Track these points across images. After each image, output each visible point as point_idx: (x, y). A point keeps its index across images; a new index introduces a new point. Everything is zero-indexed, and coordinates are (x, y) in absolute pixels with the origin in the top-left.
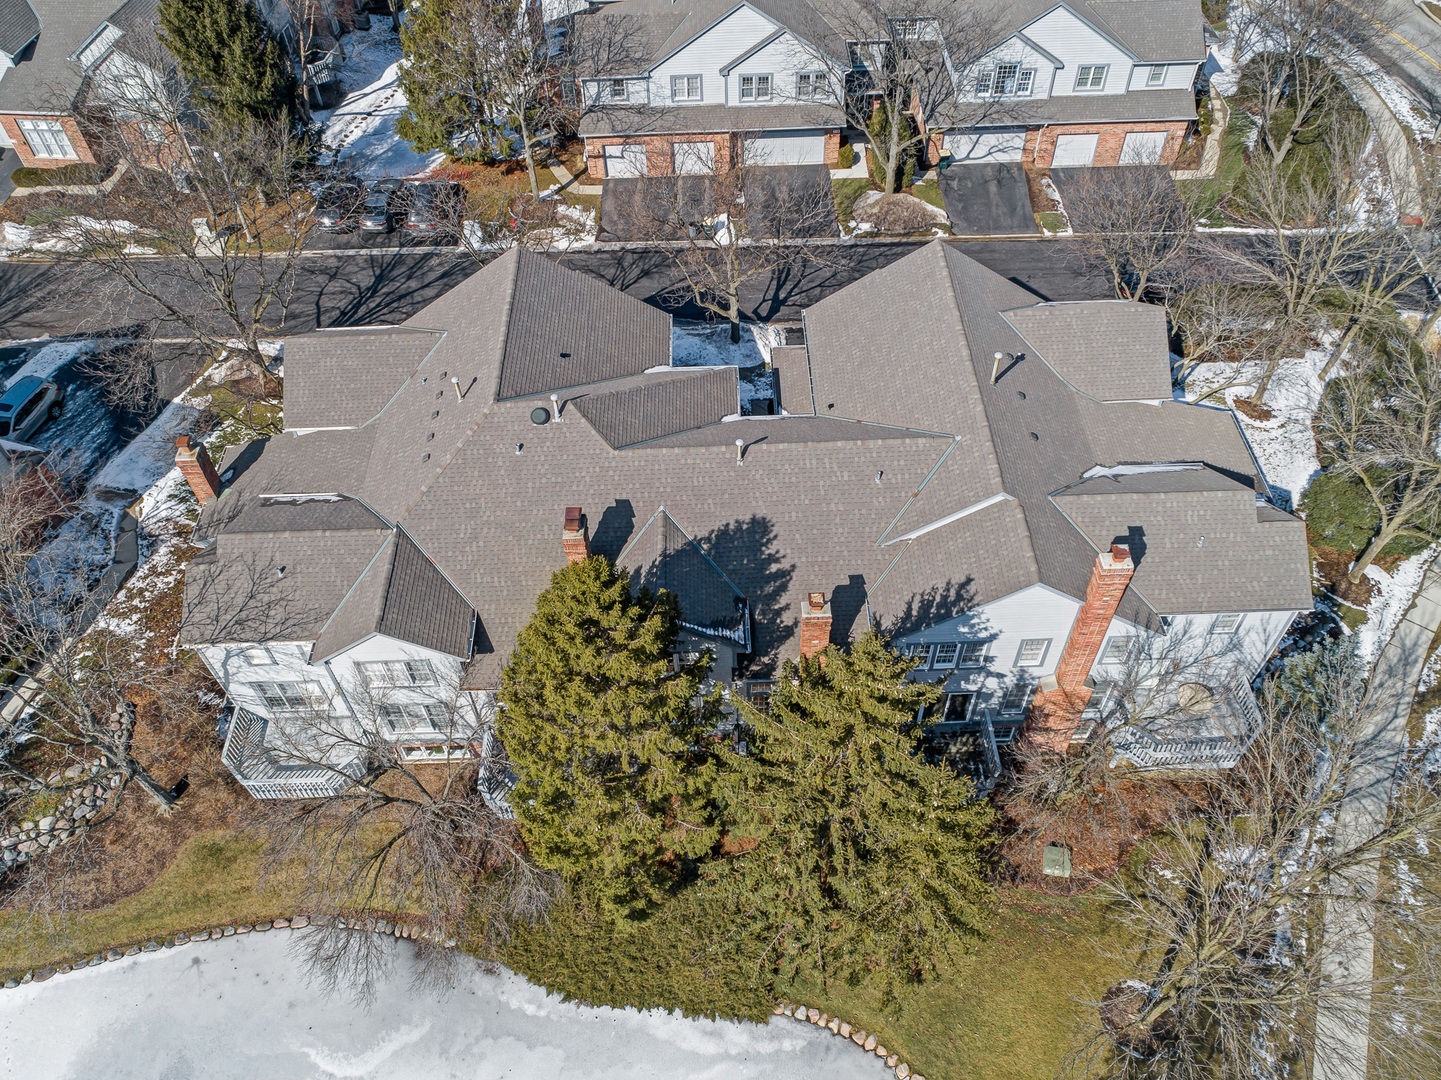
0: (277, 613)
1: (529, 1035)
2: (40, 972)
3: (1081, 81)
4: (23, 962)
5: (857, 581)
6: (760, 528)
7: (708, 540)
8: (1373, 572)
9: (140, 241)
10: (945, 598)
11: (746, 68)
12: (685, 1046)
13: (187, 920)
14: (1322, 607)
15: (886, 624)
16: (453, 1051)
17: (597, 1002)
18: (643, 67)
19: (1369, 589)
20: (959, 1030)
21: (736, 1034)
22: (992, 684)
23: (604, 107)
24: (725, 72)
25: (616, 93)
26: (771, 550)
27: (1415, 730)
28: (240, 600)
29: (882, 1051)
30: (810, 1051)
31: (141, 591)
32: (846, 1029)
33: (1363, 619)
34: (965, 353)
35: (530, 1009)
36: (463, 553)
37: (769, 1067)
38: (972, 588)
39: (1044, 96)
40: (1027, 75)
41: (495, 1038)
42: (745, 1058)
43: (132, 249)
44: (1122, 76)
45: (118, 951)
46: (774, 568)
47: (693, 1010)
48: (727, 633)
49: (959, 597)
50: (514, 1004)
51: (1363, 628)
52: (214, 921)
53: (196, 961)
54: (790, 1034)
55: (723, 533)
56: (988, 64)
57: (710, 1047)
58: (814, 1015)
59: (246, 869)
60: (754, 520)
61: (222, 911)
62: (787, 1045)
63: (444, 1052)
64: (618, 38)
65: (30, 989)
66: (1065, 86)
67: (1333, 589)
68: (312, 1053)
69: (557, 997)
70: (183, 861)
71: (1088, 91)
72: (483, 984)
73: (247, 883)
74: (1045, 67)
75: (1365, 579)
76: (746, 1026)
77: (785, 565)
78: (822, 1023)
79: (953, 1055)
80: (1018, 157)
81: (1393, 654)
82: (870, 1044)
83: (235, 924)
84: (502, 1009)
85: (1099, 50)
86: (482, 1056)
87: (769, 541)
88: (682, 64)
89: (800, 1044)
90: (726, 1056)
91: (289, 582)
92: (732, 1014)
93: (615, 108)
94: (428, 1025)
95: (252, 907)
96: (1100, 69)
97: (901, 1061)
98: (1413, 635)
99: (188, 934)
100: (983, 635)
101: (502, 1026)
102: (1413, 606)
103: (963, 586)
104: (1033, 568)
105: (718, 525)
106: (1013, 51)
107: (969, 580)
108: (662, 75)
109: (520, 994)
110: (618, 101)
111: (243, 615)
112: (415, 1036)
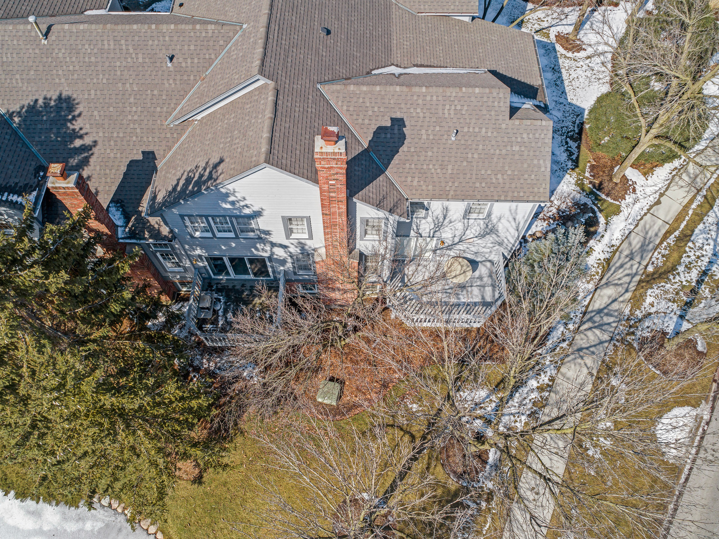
5: (149, 156)
6: (66, 105)
8: (632, 174)
14: (584, 200)
19: (627, 186)
22: (279, 253)
26: (76, 125)
27: (637, 301)
33: (617, 211)
46: (78, 143)
48: (15, 198)
49: (210, 177)
51: (615, 218)
58: (115, 503)
60: (60, 97)
67: (600, 187)
75: (625, 179)
77: (88, 141)
78: (120, 510)
81: (636, 241)
87: (74, 118)
92: (50, 498)
98: (656, 228)
100: (247, 211)
102: (658, 202)
103: (216, 166)
104: (262, 152)
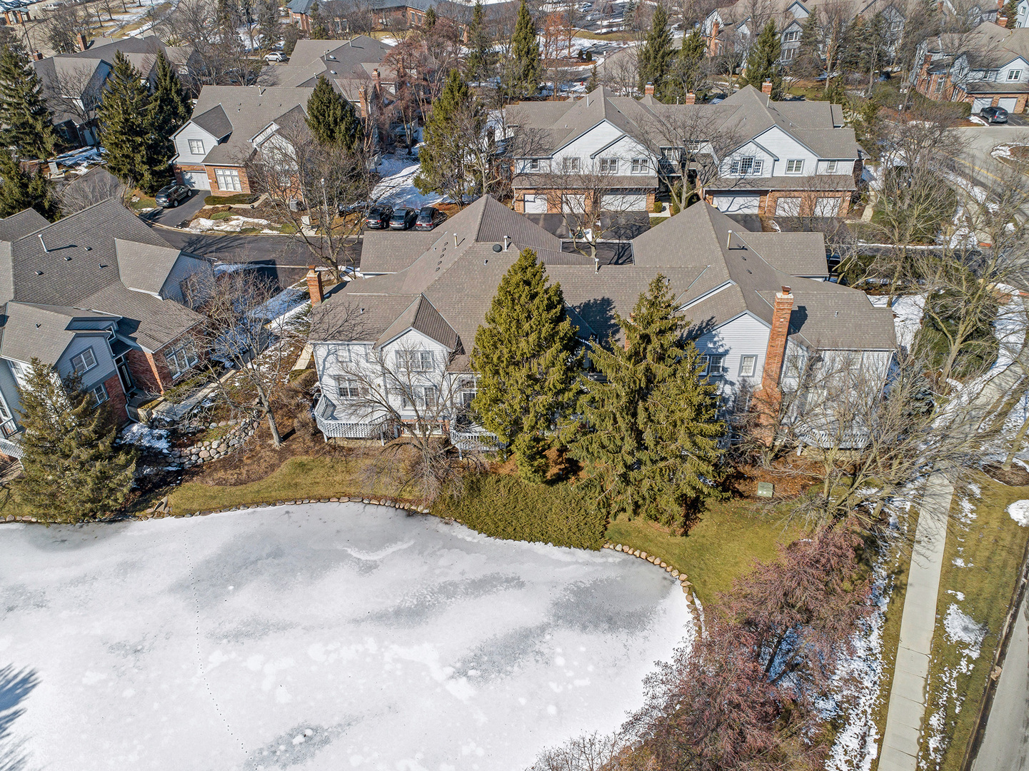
0: (359, 329)
1: (468, 548)
2: (205, 512)
3: (790, 168)
4: (195, 506)
6: (606, 303)
7: (579, 307)
8: (952, 382)
9: (272, 228)
10: (700, 326)
11: (603, 155)
12: (553, 557)
13: (283, 494)
16: (425, 553)
17: (505, 535)
18: (549, 152)
19: (951, 388)
20: (707, 556)
21: (582, 555)
22: (728, 390)
23: (526, 174)
24: (593, 157)
25: (533, 167)
26: (612, 313)
28: (340, 323)
29: (664, 565)
30: (623, 564)
32: (644, 555)
33: (946, 401)
34: (714, 236)
35: (469, 539)
36: (454, 308)
37: (600, 568)
38: (714, 320)
39: (769, 176)
40: (758, 163)
41: (449, 549)
42: (587, 564)
43: (266, 231)
44: (811, 165)
45: (246, 506)
47: (558, 543)
49: (707, 324)
50: (460, 536)
52: (298, 496)
53: (287, 512)
54: (612, 556)
55: (587, 305)
56: (737, 157)
57: (568, 558)
59: (318, 474)
60: (603, 299)
61: (303, 492)
62: (610, 560)
63: (421, 553)
64: (536, 139)
65: (198, 519)
66: (781, 171)
68: (349, 551)
69: (483, 535)
70: (284, 468)
71: (793, 174)
72: (443, 528)
73: (318, 480)
74: (768, 161)
76: (588, 552)
78: (630, 552)
79: (703, 566)
80: (756, 211)
82: (657, 561)
83: (309, 498)
84: (453, 539)
85: (798, 151)
86: (442, 556)
87: (611, 309)
88: (570, 151)
89: (618, 560)
90: (577, 563)
91: (366, 315)
92: (580, 546)
93: (532, 174)
94: (412, 542)
95: (320, 490)
96: (799, 161)
97: (674, 568)
99: (283, 501)
100: (721, 350)
101: (452, 544)
103: (710, 320)
104: (745, 305)
105: (584, 301)
106: (749, 150)
107: (713, 318)
108: (558, 157)
109: (462, 532)
110: (534, 171)
112: (405, 546)
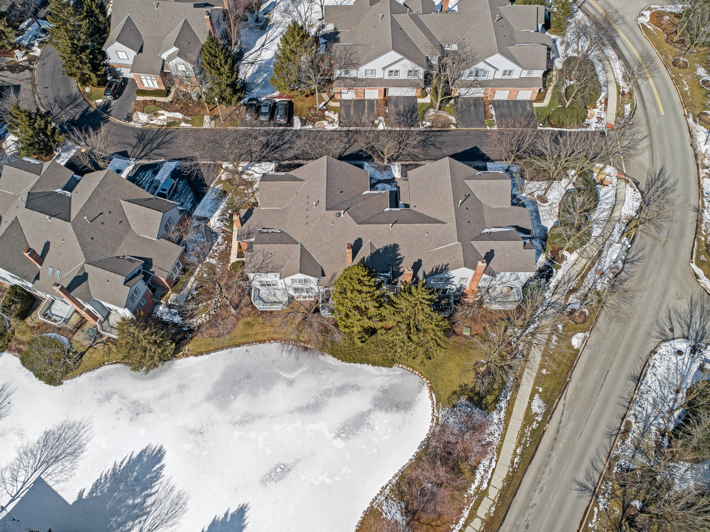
0: (271, 266)
1: (334, 369)
2: (208, 352)
3: (504, 74)
4: (202, 350)
5: (420, 261)
6: (396, 247)
7: (382, 249)
8: (565, 253)
9: (186, 122)
10: (442, 268)
11: (391, 68)
12: (372, 372)
13: (243, 340)
14: (548, 264)
15: (427, 273)
16: (315, 373)
17: (350, 362)
18: (356, 66)
19: (564, 258)
20: (439, 370)
21: (384, 370)
22: (453, 287)
23: (342, 78)
24: (384, 69)
25: (346, 73)
26: (398, 252)
27: (567, 299)
28: (260, 262)
29: (420, 375)
30: (402, 375)
31: (216, 251)
32: (411, 370)
33: (560, 267)
34: (452, 198)
35: (334, 363)
36: (318, 251)
37: (392, 378)
38: (449, 266)
39: (492, 79)
40: (485, 72)
41: (325, 370)
42: (387, 375)
43: (183, 124)
44: (518, 73)
45: (227, 348)
46: (399, 257)
47: (374, 364)
48: (386, 274)
49: (445, 268)
50: (329, 362)
51: (559, 270)
52: (250, 341)
53: (247, 351)
54: (398, 370)
55: (386, 248)
56: (473, 69)
57: (378, 373)
58: (404, 366)
59: (257, 328)
60: (394, 244)
61: (252, 338)
62: (397, 373)
63: (313, 373)
64: (348, 55)
65: (205, 357)
66: (499, 75)
67: (554, 259)
68: (280, 372)
69: (340, 361)
70: (240, 325)
71: (507, 77)
72: (321, 357)
73: (258, 331)
74: (492, 70)
75: (563, 256)
76: (387, 368)
77: (402, 256)
78: (406, 368)
79: (437, 376)
80: (482, 95)
81: (566, 278)
82: (417, 373)
83: (255, 341)
84: (326, 363)
85: (509, 65)
86: (322, 374)
87: (398, 250)
88: (369, 66)
89: (400, 373)
90: (382, 375)
91: (273, 258)
92: (384, 365)
93: (346, 78)
94: (308, 367)
95: (260, 337)
96: (510, 71)
97: (424, 377)
98: (573, 273)
99: (244, 344)
100: (451, 276)
101: (326, 367)
102: (575, 264)
103: (447, 265)
104: (463, 263)
105: (385, 245)
106: (481, 65)
107: (448, 264)
108: (362, 69)
109: (330, 360)
110: (346, 76)
111: (262, 266)
112: (305, 369)
